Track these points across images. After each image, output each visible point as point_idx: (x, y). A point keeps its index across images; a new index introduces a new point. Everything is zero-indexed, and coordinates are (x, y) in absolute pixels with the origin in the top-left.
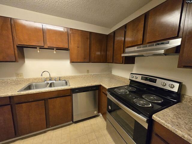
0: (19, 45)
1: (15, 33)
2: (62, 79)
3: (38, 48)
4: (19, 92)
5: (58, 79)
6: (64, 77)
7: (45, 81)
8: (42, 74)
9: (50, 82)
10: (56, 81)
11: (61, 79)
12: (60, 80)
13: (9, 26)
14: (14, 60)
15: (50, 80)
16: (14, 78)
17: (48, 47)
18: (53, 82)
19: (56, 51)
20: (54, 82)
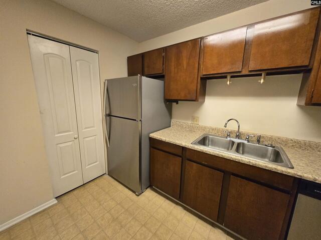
0: (204, 75)
1: (202, 58)
2: (263, 142)
3: (229, 77)
4: (193, 145)
5: (255, 139)
6: (271, 138)
7: (229, 136)
8: (226, 124)
9: (237, 141)
10: (248, 141)
11: (261, 140)
12: (258, 141)
13: (198, 50)
14: (194, 99)
15: (238, 137)
16: (189, 122)
17: (250, 71)
18: (243, 144)
19: (264, 79)
20: (246, 142)
